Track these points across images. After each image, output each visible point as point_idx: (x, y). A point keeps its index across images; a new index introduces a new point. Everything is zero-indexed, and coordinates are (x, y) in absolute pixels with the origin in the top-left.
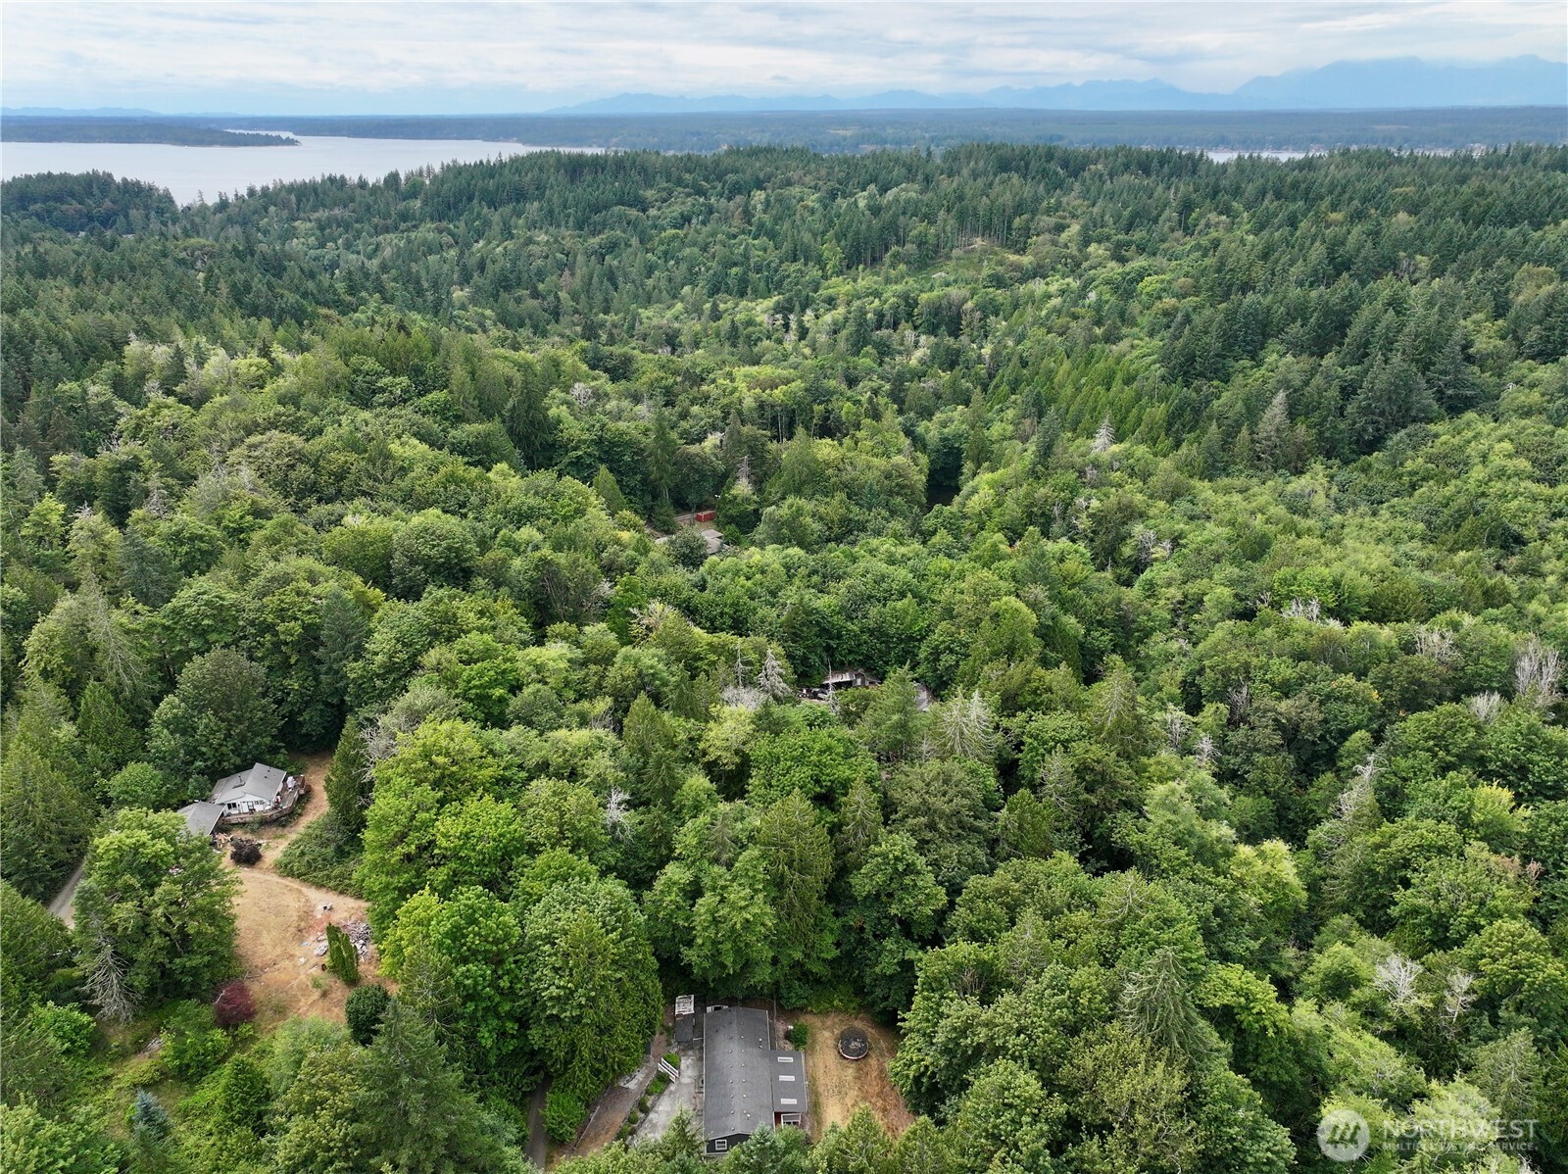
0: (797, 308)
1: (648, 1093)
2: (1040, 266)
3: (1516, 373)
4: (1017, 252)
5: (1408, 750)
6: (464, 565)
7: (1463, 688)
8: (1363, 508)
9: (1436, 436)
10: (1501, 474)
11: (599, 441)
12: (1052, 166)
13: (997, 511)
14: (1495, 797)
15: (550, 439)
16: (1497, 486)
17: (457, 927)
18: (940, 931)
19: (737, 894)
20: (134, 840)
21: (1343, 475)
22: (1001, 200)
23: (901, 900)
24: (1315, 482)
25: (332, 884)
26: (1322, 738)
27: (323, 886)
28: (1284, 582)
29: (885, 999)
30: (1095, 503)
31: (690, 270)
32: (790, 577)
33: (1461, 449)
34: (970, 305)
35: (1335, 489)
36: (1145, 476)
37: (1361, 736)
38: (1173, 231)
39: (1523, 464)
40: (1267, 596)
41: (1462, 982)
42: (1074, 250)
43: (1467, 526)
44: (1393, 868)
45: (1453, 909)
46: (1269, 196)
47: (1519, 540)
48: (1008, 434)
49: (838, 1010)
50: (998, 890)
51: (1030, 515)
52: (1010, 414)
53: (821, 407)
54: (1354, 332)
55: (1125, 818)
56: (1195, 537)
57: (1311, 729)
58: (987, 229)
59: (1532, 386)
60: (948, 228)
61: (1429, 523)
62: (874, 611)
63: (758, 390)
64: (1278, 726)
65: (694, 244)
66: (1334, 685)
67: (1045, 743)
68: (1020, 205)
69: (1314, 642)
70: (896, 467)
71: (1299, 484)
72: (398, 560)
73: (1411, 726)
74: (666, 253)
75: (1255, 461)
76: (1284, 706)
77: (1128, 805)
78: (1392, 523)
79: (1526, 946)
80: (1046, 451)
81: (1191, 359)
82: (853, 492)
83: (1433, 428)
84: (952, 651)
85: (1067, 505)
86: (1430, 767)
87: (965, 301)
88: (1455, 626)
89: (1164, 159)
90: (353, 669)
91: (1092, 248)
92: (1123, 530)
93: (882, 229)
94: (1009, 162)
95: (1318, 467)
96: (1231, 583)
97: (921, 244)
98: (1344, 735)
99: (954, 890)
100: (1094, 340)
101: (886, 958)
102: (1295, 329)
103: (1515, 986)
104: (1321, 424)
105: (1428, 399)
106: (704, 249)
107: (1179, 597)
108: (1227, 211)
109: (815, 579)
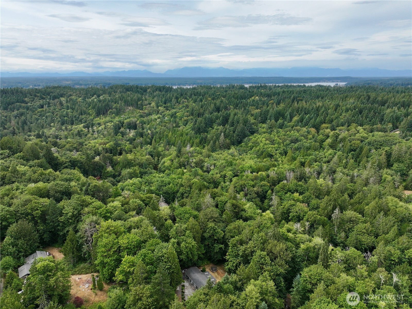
0: (91, 126)
1: (182, 289)
2: (150, 112)
3: (260, 126)
4: (140, 110)
5: (279, 192)
6: (69, 192)
7: (279, 181)
8: (245, 154)
9: (251, 139)
10: (265, 144)
11: (70, 161)
12: (138, 89)
13: (172, 165)
14: (296, 195)
15: (56, 162)
16: (265, 146)
17: (143, 259)
18: (224, 240)
19: (189, 240)
20: (46, 264)
21: (238, 148)
22: (134, 98)
23: (216, 235)
24: (233, 150)
25: (77, 272)
26: (263, 194)
27: (74, 274)
28: (241, 168)
29: (217, 258)
30: (194, 160)
31: (52, 118)
32: (141, 184)
33: (257, 140)
34: (138, 122)
35: (237, 151)
36: (201, 153)
37: (270, 191)
38: (176, 103)
39: (267, 142)
40: (239, 172)
41: (307, 224)
42: (155, 108)
43: (264, 154)
44: (287, 211)
45: (300, 214)
46: (193, 95)
47: (272, 156)
48: (163, 150)
49: (206, 265)
50: (234, 228)
51: (180, 165)
52: (162, 145)
53: (119, 148)
54: (230, 121)
55: (243, 213)
56: (218, 164)
57: (261, 192)
58: (132, 105)
59: (263, 128)
60: (122, 105)
61: (257, 155)
62: (164, 188)
63: (102, 145)
64: (256, 193)
65: (49, 112)
66: (261, 183)
67: (223, 202)
68: (139, 99)
69: (254, 177)
70: (148, 158)
71: (231, 151)
72: (52, 193)
73: (277, 187)
74: (41, 115)
75: (220, 148)
76: (255, 189)
77: (242, 210)
78: (251, 156)
79: (315, 214)
80: (179, 151)
81: (199, 129)
82: (141, 165)
83: (250, 137)
84: (186, 193)
85: (188, 161)
86: (284, 193)
87: (137, 121)
88: (274, 170)
89: (164, 88)
90: (62, 219)
91: (160, 108)
92: (202, 165)
93: (105, 106)
94: (128, 89)
95: (233, 147)
96: (231, 171)
97: (116, 109)
98: (267, 192)
99: (224, 232)
100: (173, 127)
101: (216, 248)
102: (218, 121)
103: (315, 221)
104: (231, 139)
105: (247, 132)
106: (53, 113)
107: (220, 176)
108: (186, 98)
109: (147, 184)
